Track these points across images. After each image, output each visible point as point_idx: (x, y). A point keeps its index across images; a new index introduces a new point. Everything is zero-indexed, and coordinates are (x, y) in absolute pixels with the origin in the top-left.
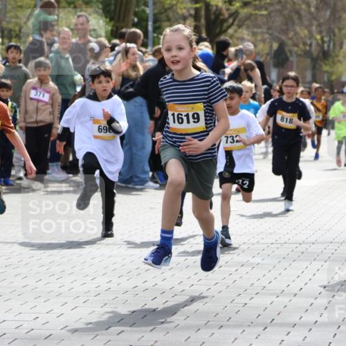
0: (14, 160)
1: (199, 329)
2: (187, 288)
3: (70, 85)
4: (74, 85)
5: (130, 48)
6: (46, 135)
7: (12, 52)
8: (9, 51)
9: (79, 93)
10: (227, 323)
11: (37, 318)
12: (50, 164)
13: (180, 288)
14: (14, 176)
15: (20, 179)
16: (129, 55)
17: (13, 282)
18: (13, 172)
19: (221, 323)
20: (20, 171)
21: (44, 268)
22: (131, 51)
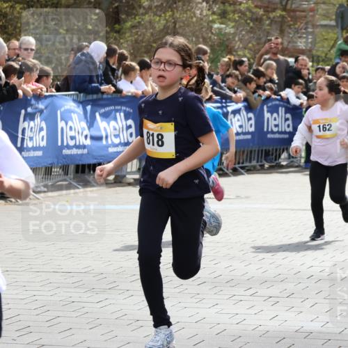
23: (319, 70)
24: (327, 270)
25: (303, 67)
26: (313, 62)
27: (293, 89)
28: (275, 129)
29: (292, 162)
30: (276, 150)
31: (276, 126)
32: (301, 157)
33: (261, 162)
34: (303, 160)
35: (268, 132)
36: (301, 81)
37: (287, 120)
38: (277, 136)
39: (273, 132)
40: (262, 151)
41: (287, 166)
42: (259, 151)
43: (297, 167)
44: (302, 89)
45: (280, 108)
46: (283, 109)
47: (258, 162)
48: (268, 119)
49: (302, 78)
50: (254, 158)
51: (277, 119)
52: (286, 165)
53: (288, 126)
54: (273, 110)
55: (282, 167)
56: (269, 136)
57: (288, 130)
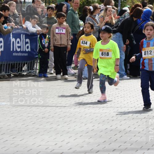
0: (49, 64)
1: (137, 151)
2: (132, 129)
3: (77, 27)
4: (79, 27)
5: (108, 8)
6: (65, 52)
7: (50, 11)
8: (48, 10)
9: (81, 30)
10: (152, 147)
11: (56, 144)
12: (67, 67)
13: (129, 129)
14: (48, 72)
15: (52, 74)
16: (107, 11)
17: (45, 126)
18: (48, 71)
19: (149, 147)
20: (52, 70)
21: (61, 119)
22: (109, 9)
23: (50, 9)
24: (50, 148)
25: (38, 6)
26: (46, 3)
27: (30, 22)
28: (19, 50)
29: (30, 72)
30: (19, 64)
31: (19, 47)
32: (36, 69)
33: (8, 72)
34: (38, 71)
35: (13, 51)
36: (36, 16)
37: (27, 43)
38: (20, 54)
39: (17, 52)
40: (9, 64)
41: (27, 76)
42: (7, 65)
43: (34, 76)
44: (37, 22)
45: (22, 35)
46: (24, 35)
47: (6, 73)
48: (13, 42)
49: (37, 14)
50: (3, 70)
51: (20, 42)
52: (26, 74)
53: (28, 47)
54: (17, 36)
55: (23, 76)
56: (14, 54)
57: (27, 50)
